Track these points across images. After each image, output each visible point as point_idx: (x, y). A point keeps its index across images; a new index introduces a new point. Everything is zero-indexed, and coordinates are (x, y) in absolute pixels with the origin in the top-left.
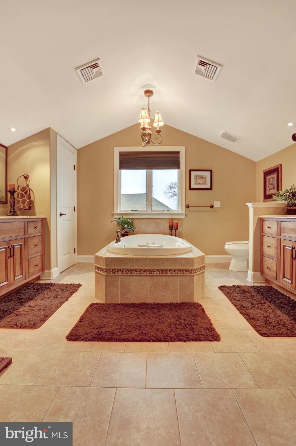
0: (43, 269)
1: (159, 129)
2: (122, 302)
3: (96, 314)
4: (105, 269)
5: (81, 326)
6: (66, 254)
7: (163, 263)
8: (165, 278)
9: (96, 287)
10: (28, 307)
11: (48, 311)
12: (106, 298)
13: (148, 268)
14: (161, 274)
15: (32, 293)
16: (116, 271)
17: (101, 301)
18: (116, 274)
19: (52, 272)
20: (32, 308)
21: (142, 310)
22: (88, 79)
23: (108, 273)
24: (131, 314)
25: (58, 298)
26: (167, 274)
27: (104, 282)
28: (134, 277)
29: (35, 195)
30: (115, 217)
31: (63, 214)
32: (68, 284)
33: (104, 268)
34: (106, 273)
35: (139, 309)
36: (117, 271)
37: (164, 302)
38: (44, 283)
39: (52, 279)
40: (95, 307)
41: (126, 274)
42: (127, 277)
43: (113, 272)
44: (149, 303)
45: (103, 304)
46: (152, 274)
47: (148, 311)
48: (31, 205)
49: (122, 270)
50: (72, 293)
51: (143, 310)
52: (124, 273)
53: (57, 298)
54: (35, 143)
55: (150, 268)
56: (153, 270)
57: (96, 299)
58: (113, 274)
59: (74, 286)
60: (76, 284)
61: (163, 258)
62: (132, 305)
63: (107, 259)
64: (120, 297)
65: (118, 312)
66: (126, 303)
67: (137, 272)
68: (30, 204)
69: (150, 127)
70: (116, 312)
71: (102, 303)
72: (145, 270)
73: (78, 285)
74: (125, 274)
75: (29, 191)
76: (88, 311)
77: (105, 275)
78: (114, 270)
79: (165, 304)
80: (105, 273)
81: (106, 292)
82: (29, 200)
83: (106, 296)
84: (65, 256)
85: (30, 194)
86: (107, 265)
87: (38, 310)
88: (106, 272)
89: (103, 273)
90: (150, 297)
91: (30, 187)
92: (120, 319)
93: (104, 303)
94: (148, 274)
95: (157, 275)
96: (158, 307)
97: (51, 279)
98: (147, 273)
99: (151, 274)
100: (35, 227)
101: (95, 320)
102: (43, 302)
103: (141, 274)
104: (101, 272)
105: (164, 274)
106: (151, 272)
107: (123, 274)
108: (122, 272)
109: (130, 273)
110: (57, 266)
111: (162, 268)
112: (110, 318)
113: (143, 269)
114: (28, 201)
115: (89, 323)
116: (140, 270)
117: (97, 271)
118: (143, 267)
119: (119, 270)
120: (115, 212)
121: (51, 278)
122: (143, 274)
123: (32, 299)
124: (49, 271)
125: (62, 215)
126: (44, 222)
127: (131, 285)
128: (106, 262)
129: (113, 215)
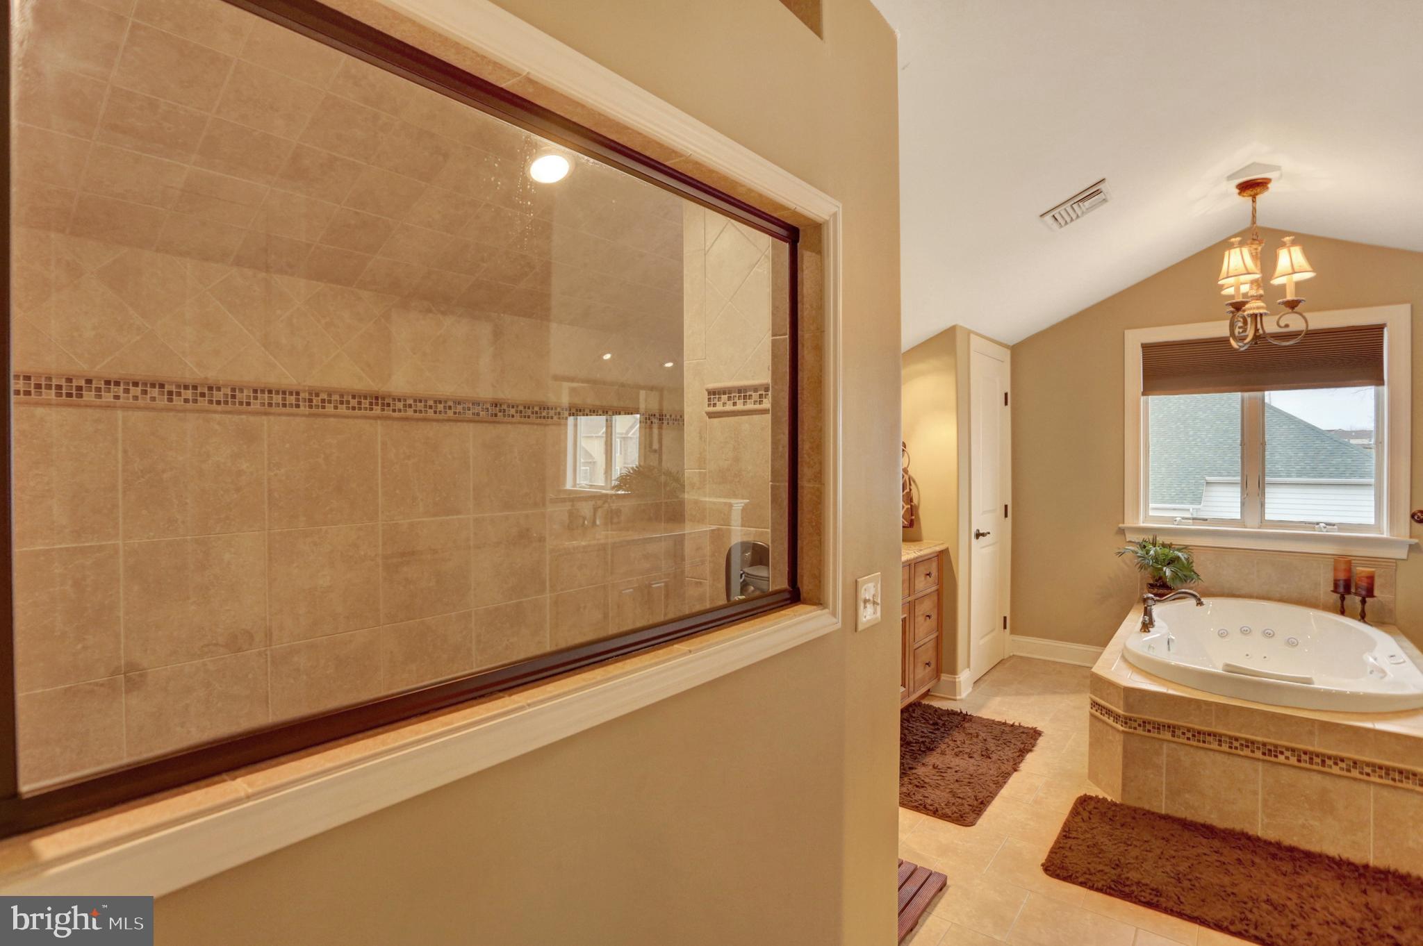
0: (938, 672)
1: (1296, 296)
2: (1172, 812)
3: (1101, 827)
4: (1123, 715)
5: (1070, 848)
6: (986, 635)
7: (1311, 733)
8: (1317, 778)
9: (1091, 754)
10: (931, 767)
11: (981, 790)
12: (1123, 790)
13: (1259, 739)
14: (1303, 765)
15: (925, 731)
16: (1154, 728)
17: (1109, 795)
18: (1154, 734)
19: (960, 682)
20: (941, 772)
21: (1239, 852)
22: (1068, 219)
23: (1130, 727)
24: (1205, 854)
25: (993, 759)
26: (1326, 769)
27: (1120, 749)
28: (1211, 753)
29: (921, 492)
30: (1130, 537)
31: (983, 535)
32: (1005, 724)
33: (1121, 712)
34: (1126, 727)
35: (1228, 848)
36: (1159, 727)
37: (1314, 848)
38: (944, 709)
39: (959, 700)
40: (1095, 808)
41: (1185, 741)
42: (1187, 748)
43: (1144, 726)
44: (1258, 837)
45: (1115, 804)
46: (1273, 759)
47: (1257, 860)
48: (913, 517)
49: (1172, 729)
50: (1024, 752)
51: (1238, 854)
52: (1179, 737)
53: (990, 758)
54: (921, 366)
55: (1266, 740)
56: (1276, 746)
57: (1093, 785)
58: (1146, 734)
59: (1023, 733)
60: (1028, 728)
61: (1313, 721)
62: (1204, 830)
63: (1129, 691)
64: (1164, 796)
65: (1163, 839)
66: (1184, 817)
67: (1220, 741)
68: (912, 515)
69: (1261, 292)
70: (1156, 837)
71: (1112, 800)
72: (1247, 740)
73: (1032, 731)
74: (1181, 740)
75: (910, 484)
76: (1078, 813)
77: (1123, 732)
78: (1149, 723)
79: (1320, 856)
80: (1122, 726)
81: (1123, 774)
82: (909, 506)
83: (1124, 785)
84: (986, 639)
85: (910, 490)
86: (1128, 707)
87: (957, 781)
88: (1126, 723)
89: (1114, 724)
90: (1263, 820)
91: (910, 473)
92: (1172, 860)
93: (1118, 802)
94: (1258, 754)
95: (1286, 761)
96: (1293, 859)
97: (955, 700)
98: (1253, 751)
99: (1267, 758)
100: (928, 575)
101: (1102, 843)
102: (957, 761)
103: (1233, 751)
104: (1111, 721)
105: (1314, 767)
106: (1270, 750)
107: (1176, 739)
108: (1174, 732)
109: (1199, 741)
110: (969, 666)
111: (1311, 748)
112: (1142, 848)
113: (1242, 739)
114: (908, 509)
115: (1088, 847)
116: (1231, 737)
117: (1098, 714)
118: (1240, 732)
119: (1164, 726)
120: (1129, 523)
121: (958, 698)
122: (1239, 752)
123: (933, 750)
124: (951, 680)
125: (981, 537)
126: (943, 559)
127: (1199, 772)
128: (1126, 698)
129: (1122, 532)
